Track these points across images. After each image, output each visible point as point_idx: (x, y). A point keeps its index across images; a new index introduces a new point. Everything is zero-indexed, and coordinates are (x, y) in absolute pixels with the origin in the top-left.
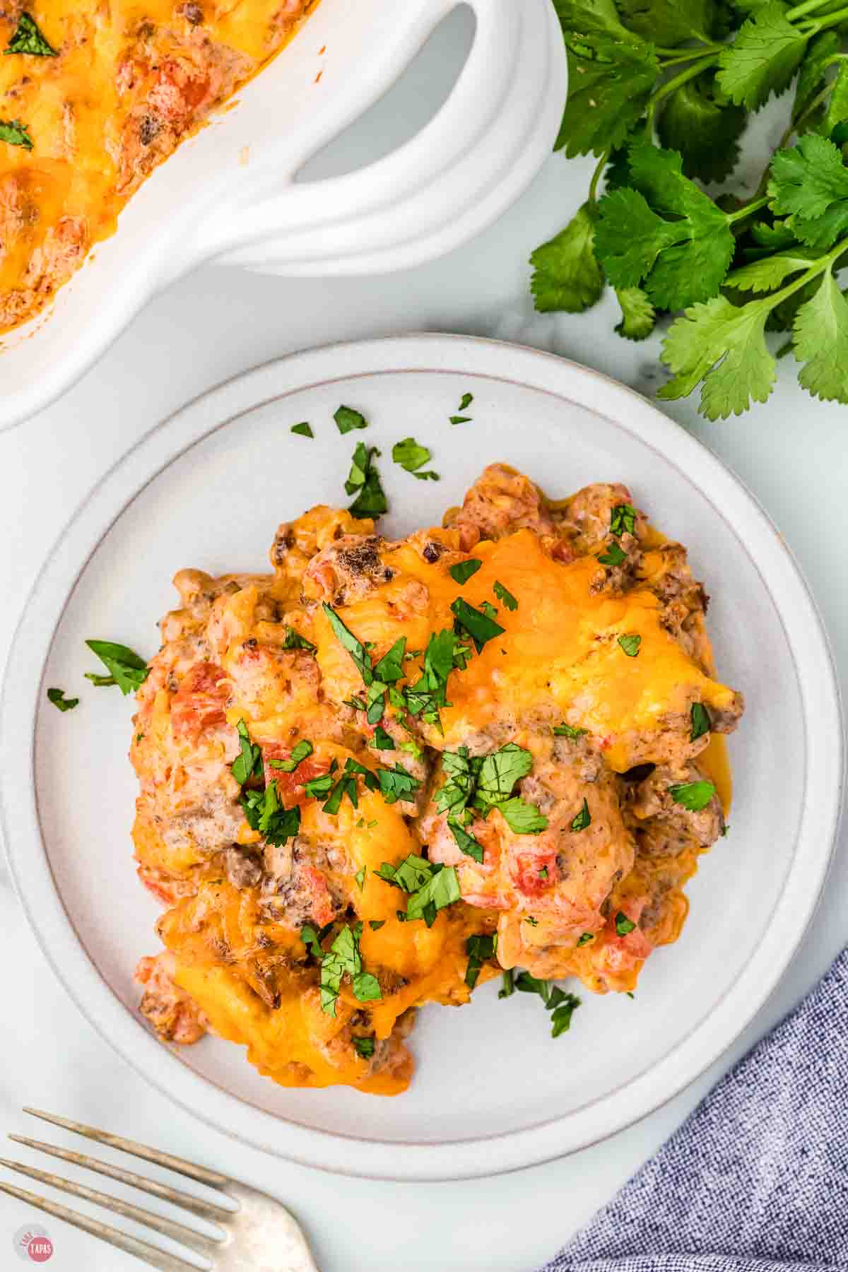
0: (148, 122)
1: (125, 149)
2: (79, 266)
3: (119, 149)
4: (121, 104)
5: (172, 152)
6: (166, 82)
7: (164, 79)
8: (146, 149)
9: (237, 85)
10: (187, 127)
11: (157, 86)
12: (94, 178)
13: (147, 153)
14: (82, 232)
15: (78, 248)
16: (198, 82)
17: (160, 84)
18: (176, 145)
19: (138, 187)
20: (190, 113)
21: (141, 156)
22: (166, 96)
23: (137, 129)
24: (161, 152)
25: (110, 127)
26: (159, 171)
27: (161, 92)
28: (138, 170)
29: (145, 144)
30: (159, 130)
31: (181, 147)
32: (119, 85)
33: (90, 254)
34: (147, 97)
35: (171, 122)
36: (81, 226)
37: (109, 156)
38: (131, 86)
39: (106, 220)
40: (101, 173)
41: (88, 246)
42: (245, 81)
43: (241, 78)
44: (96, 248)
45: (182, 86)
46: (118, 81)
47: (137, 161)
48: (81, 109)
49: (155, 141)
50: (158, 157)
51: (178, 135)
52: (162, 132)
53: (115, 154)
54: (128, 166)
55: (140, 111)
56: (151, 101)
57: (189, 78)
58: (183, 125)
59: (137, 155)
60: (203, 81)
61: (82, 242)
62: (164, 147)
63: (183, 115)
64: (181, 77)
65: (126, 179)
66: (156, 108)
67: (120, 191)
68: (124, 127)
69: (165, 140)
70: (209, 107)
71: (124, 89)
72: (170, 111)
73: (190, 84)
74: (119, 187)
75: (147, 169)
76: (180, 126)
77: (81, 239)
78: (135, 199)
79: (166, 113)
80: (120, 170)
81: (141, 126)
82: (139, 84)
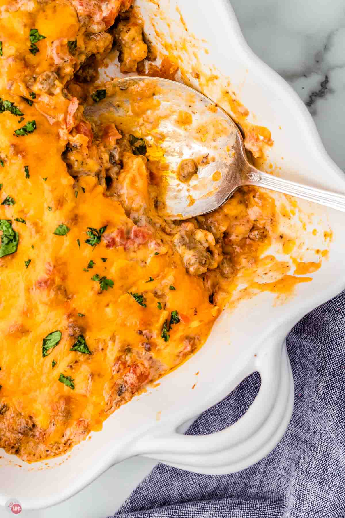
0: (122, 387)
1: (111, 396)
2: (84, 439)
3: (108, 396)
4: (113, 377)
5: (129, 400)
6: (132, 373)
7: (131, 371)
8: (119, 398)
9: (160, 375)
10: (137, 391)
11: (128, 373)
12: (96, 405)
13: (119, 399)
14: (88, 426)
15: (85, 431)
16: (145, 374)
17: (130, 373)
18: (131, 398)
19: (113, 412)
20: (139, 386)
21: (117, 399)
22: (131, 378)
23: (117, 389)
24: (125, 400)
25: (107, 386)
26: (123, 407)
27: (130, 376)
28: (114, 405)
29: (119, 396)
30: (126, 391)
31: (133, 399)
32: (113, 371)
33: (89, 435)
34: (123, 376)
35: (131, 389)
36: (88, 424)
37: (104, 397)
38: (118, 372)
39: (98, 423)
40: (100, 404)
41: (89, 431)
42: (163, 374)
43: (162, 373)
44: (92, 433)
45: (138, 375)
46: (114, 369)
47: (114, 402)
48: (96, 377)
49: (123, 395)
50: (123, 402)
51: (133, 394)
52: (127, 392)
53: (107, 398)
54: (111, 403)
55: (120, 382)
56: (125, 379)
57: (141, 372)
58: (136, 389)
59: (115, 399)
60: (147, 374)
61: (87, 429)
62: (126, 398)
63: (136, 386)
64: (138, 371)
65: (109, 407)
66: (126, 382)
67: (106, 412)
68: (112, 388)
69: (127, 395)
70: (148, 383)
71: (115, 373)
72: (132, 384)
73: (142, 374)
74: (106, 410)
75: (118, 405)
76: (134, 391)
77: (87, 428)
78: (112, 416)
79: (130, 385)
80: (107, 404)
81: (119, 388)
82: (122, 371)
